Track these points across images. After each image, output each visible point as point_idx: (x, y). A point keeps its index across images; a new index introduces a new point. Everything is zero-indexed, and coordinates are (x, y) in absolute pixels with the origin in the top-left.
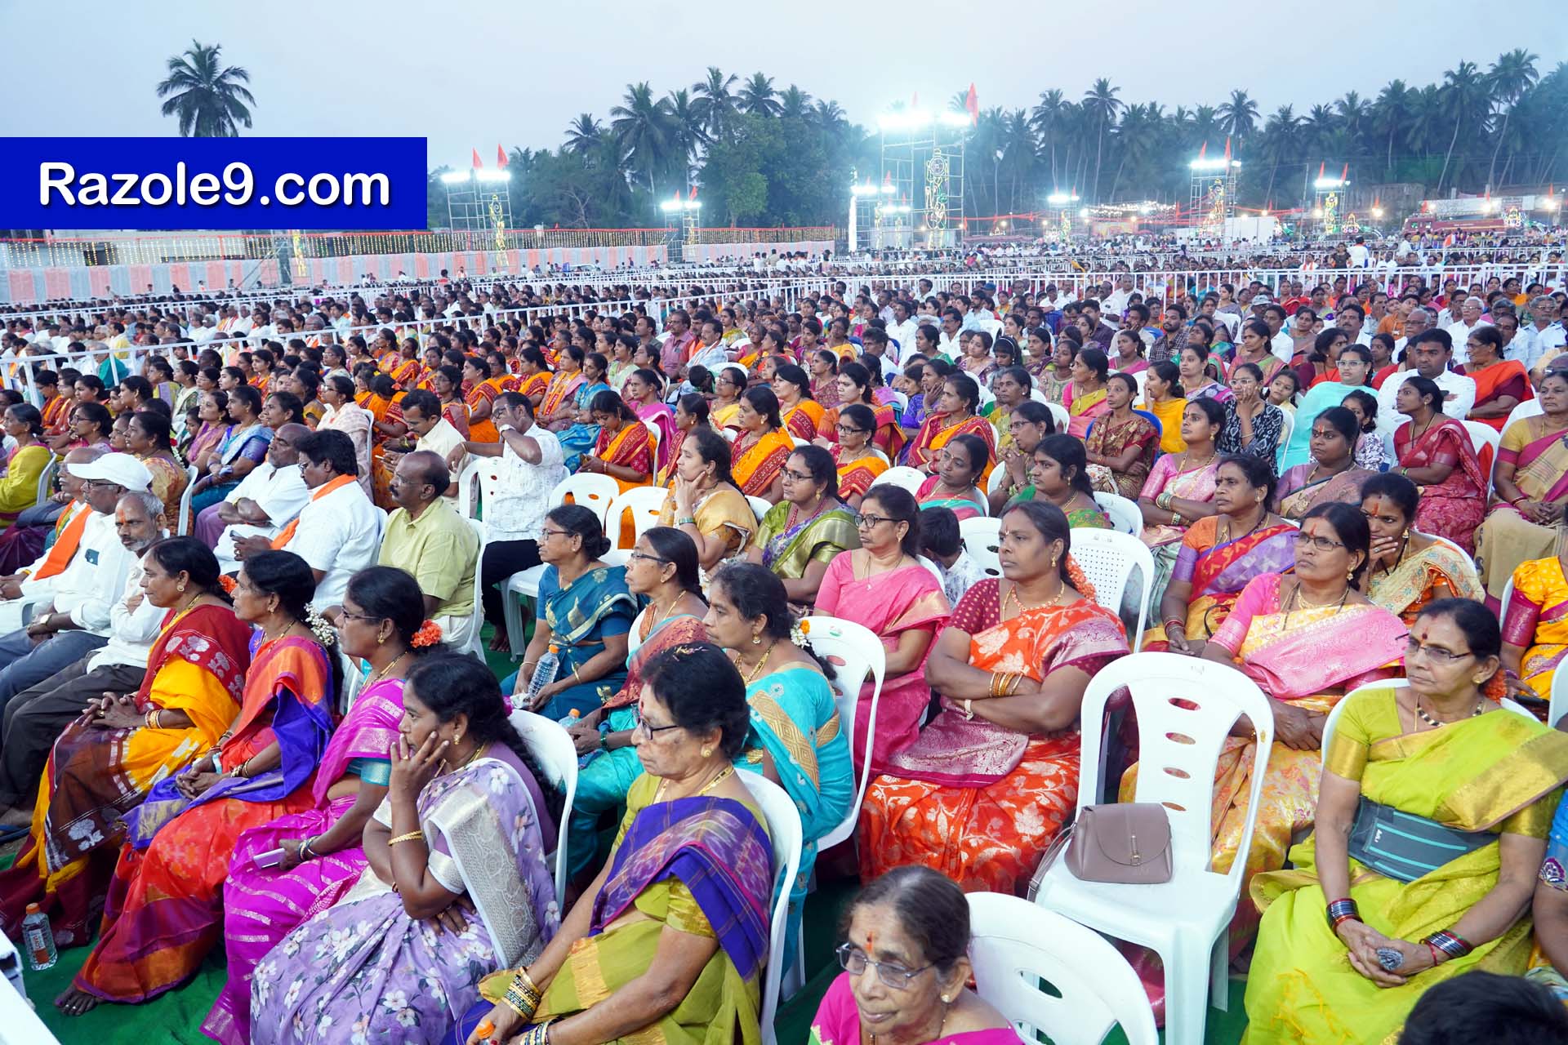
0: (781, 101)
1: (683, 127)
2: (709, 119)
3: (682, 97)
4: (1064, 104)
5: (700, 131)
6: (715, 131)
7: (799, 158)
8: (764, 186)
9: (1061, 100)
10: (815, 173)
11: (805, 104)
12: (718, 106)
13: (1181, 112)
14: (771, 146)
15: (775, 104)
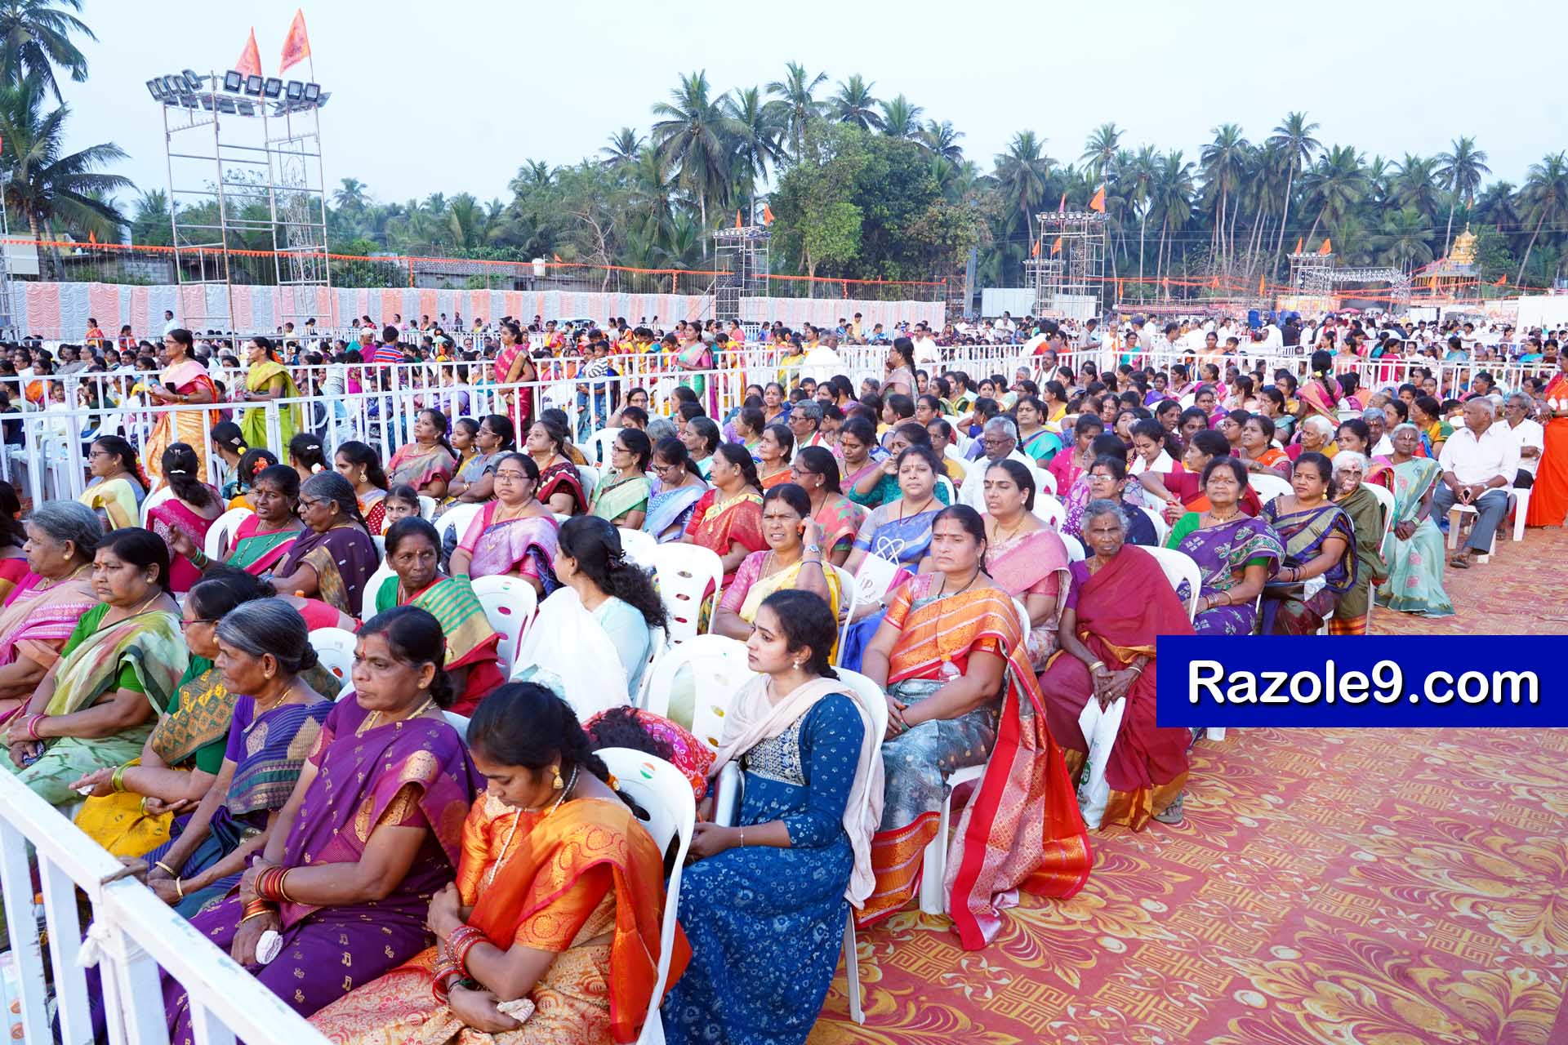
0: (882, 114)
1: (751, 136)
2: (786, 128)
3: (752, 97)
4: (1242, 143)
5: (772, 144)
6: (794, 145)
7: (903, 189)
8: (857, 221)
9: (1239, 138)
10: (925, 210)
11: (914, 120)
12: (799, 114)
13: (1379, 165)
14: (869, 169)
15: (873, 118)
